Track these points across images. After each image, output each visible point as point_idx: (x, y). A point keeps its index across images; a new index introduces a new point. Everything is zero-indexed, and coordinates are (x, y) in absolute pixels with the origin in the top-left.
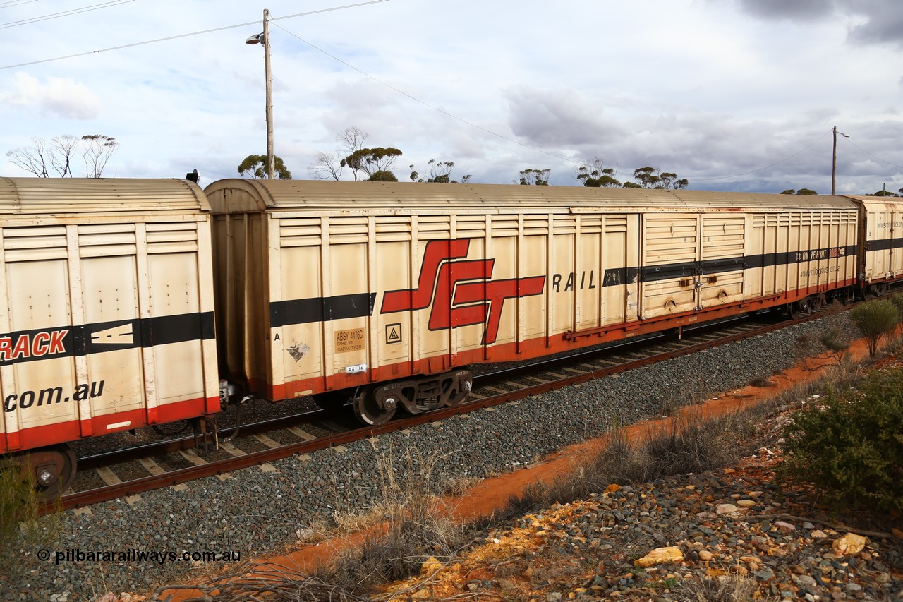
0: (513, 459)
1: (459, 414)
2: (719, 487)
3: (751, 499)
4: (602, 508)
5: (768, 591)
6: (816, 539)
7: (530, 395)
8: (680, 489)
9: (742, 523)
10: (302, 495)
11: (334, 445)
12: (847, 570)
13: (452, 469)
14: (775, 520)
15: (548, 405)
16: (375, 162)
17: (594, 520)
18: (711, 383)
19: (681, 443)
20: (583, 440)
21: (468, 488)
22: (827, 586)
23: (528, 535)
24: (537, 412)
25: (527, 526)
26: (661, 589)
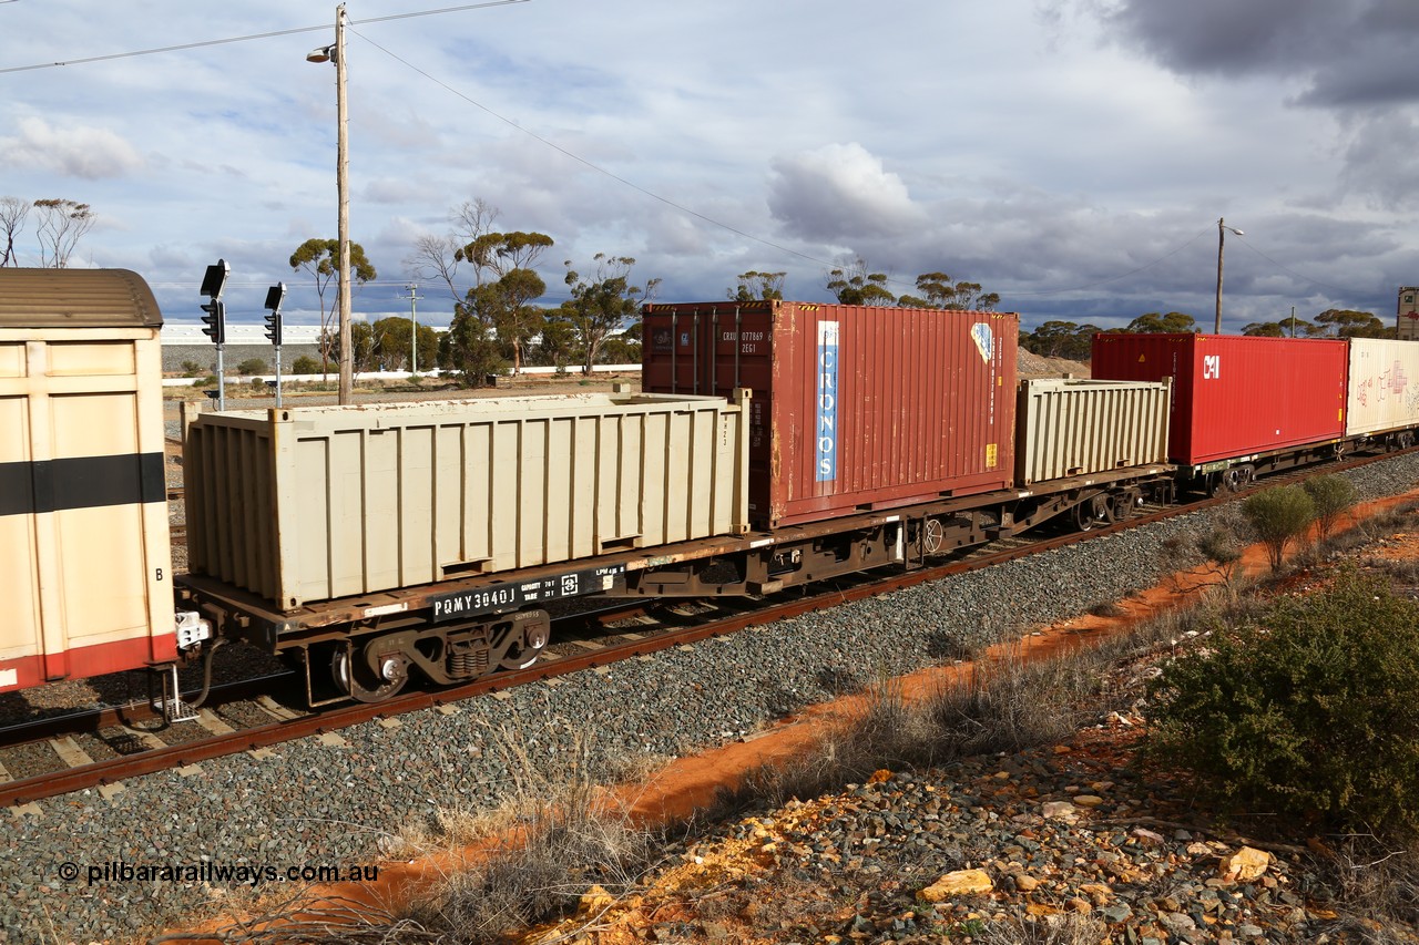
0: (723, 726)
1: (637, 654)
2: (1046, 774)
3: (1096, 793)
4: (865, 807)
5: (1122, 938)
6: (1194, 856)
7: (750, 626)
8: (986, 778)
9: (1082, 831)
10: (388, 783)
11: (438, 703)
12: (1242, 906)
13: (627, 742)
14: (1132, 826)
15: (778, 642)
16: (510, 254)
17: (853, 827)
18: (1030, 609)
19: (987, 704)
20: (831, 696)
21: (650, 772)
22: (1211, 929)
23: (749, 850)
24: (761, 653)
25: (746, 836)
26: (957, 935)
